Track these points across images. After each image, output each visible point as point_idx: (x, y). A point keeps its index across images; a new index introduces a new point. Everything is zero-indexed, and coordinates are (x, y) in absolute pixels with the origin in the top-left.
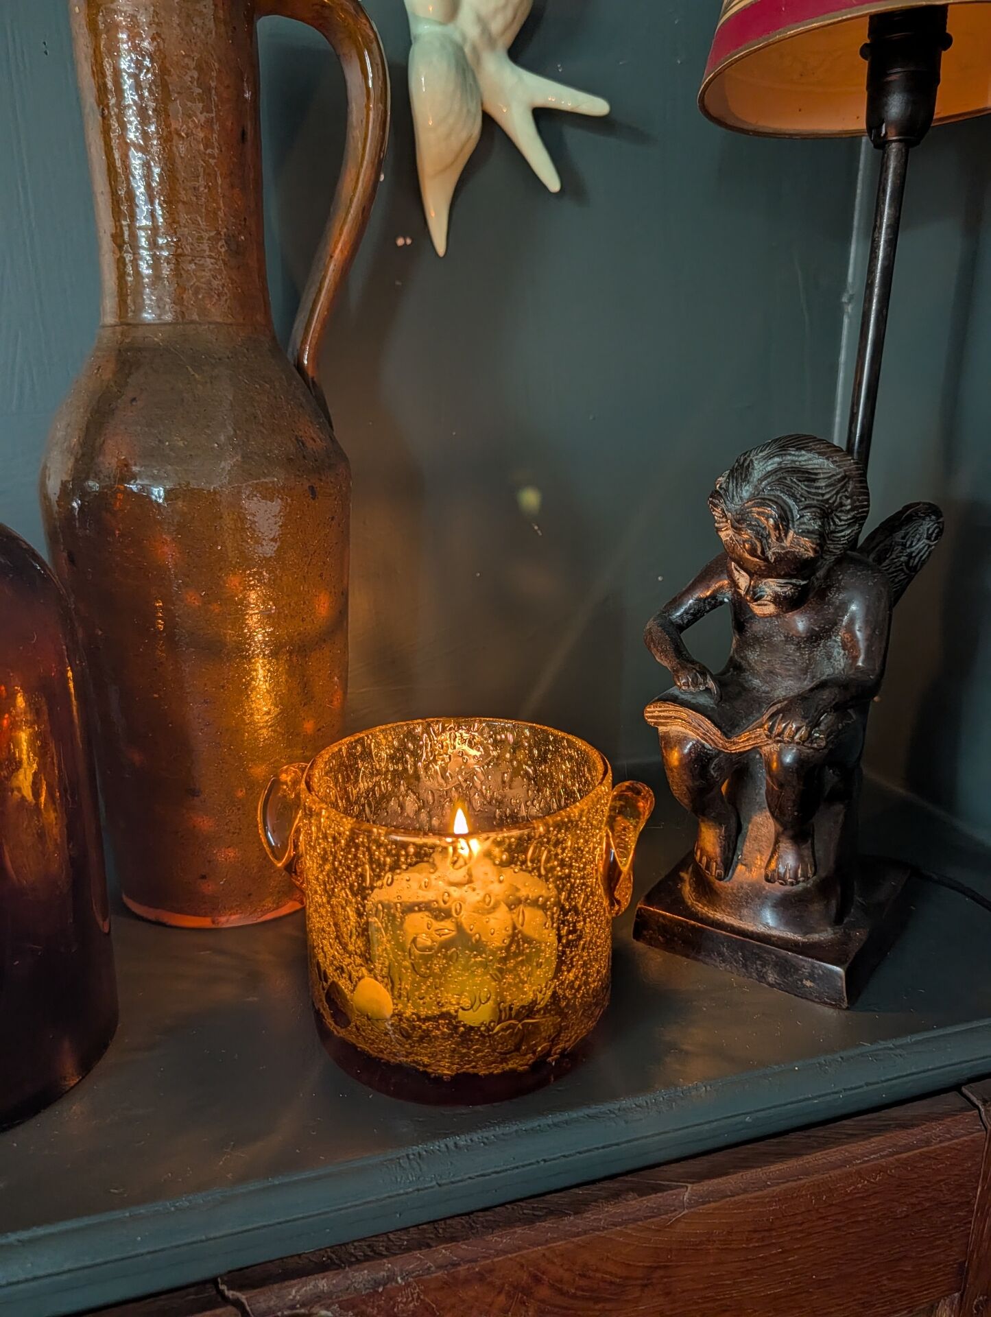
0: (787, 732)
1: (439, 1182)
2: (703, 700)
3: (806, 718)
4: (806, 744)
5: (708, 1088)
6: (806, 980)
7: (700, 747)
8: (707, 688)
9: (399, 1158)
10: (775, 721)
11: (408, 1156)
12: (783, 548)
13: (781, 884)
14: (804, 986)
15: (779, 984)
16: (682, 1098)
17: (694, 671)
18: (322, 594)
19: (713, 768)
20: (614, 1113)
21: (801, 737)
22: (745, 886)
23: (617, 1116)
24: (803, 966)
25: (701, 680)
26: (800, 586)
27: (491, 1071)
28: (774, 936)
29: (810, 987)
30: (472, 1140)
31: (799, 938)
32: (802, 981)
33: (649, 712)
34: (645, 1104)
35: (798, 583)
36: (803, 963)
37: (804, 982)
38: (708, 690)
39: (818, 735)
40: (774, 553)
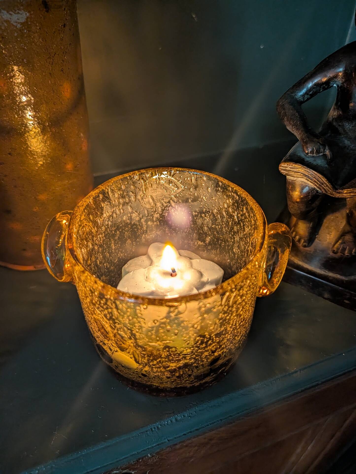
1: (169, 439)
2: (320, 162)
6: (346, 300)
7: (315, 192)
8: (324, 154)
9: (147, 431)
11: (151, 429)
13: (341, 255)
14: (344, 302)
17: (319, 144)
18: (65, 84)
22: (318, 251)
24: (346, 294)
25: (322, 150)
27: (193, 384)
28: (330, 277)
29: (347, 303)
30: (184, 416)
31: (344, 278)
32: (343, 300)
33: (283, 167)
38: (325, 156)
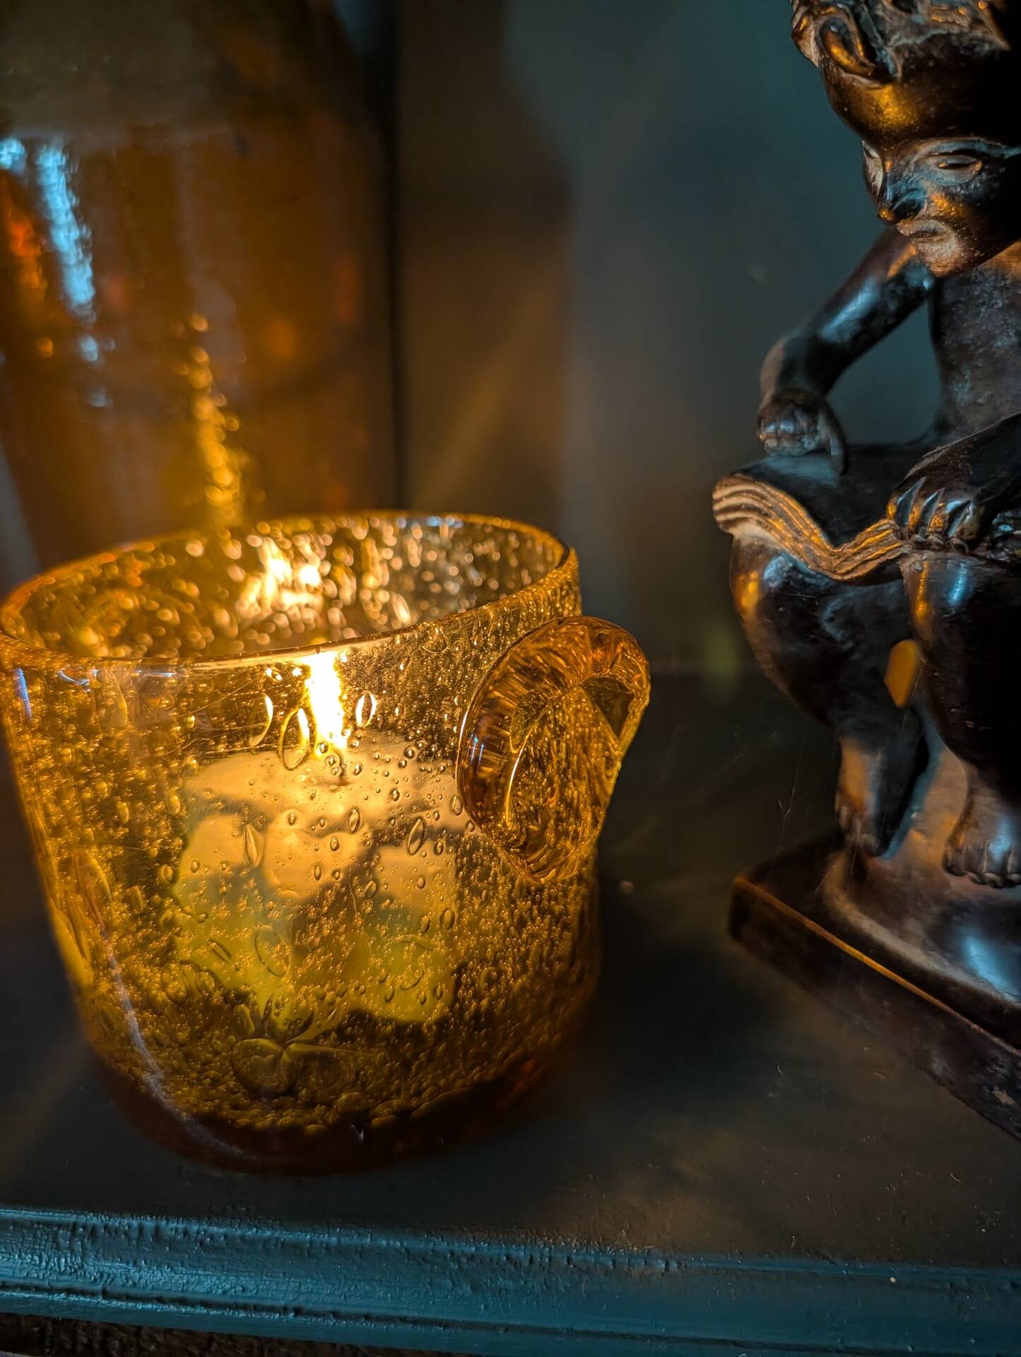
0: (935, 521)
2: (813, 470)
3: (977, 484)
4: (980, 551)
5: (674, 1265)
6: (1001, 1089)
8: (818, 445)
10: (910, 496)
12: (919, 30)
13: (974, 881)
14: (996, 1102)
15: (951, 1083)
16: (607, 1273)
17: (792, 406)
19: (831, 620)
20: (459, 1263)
21: (962, 532)
22: (915, 874)
23: (461, 1269)
24: (995, 1060)
25: (803, 425)
26: (1001, 161)
29: (1007, 1106)
32: (991, 1089)
34: (526, 1263)
35: (995, 153)
36: (995, 1053)
37: (997, 1092)
38: (822, 450)
39: (1008, 528)
40: (898, 50)
